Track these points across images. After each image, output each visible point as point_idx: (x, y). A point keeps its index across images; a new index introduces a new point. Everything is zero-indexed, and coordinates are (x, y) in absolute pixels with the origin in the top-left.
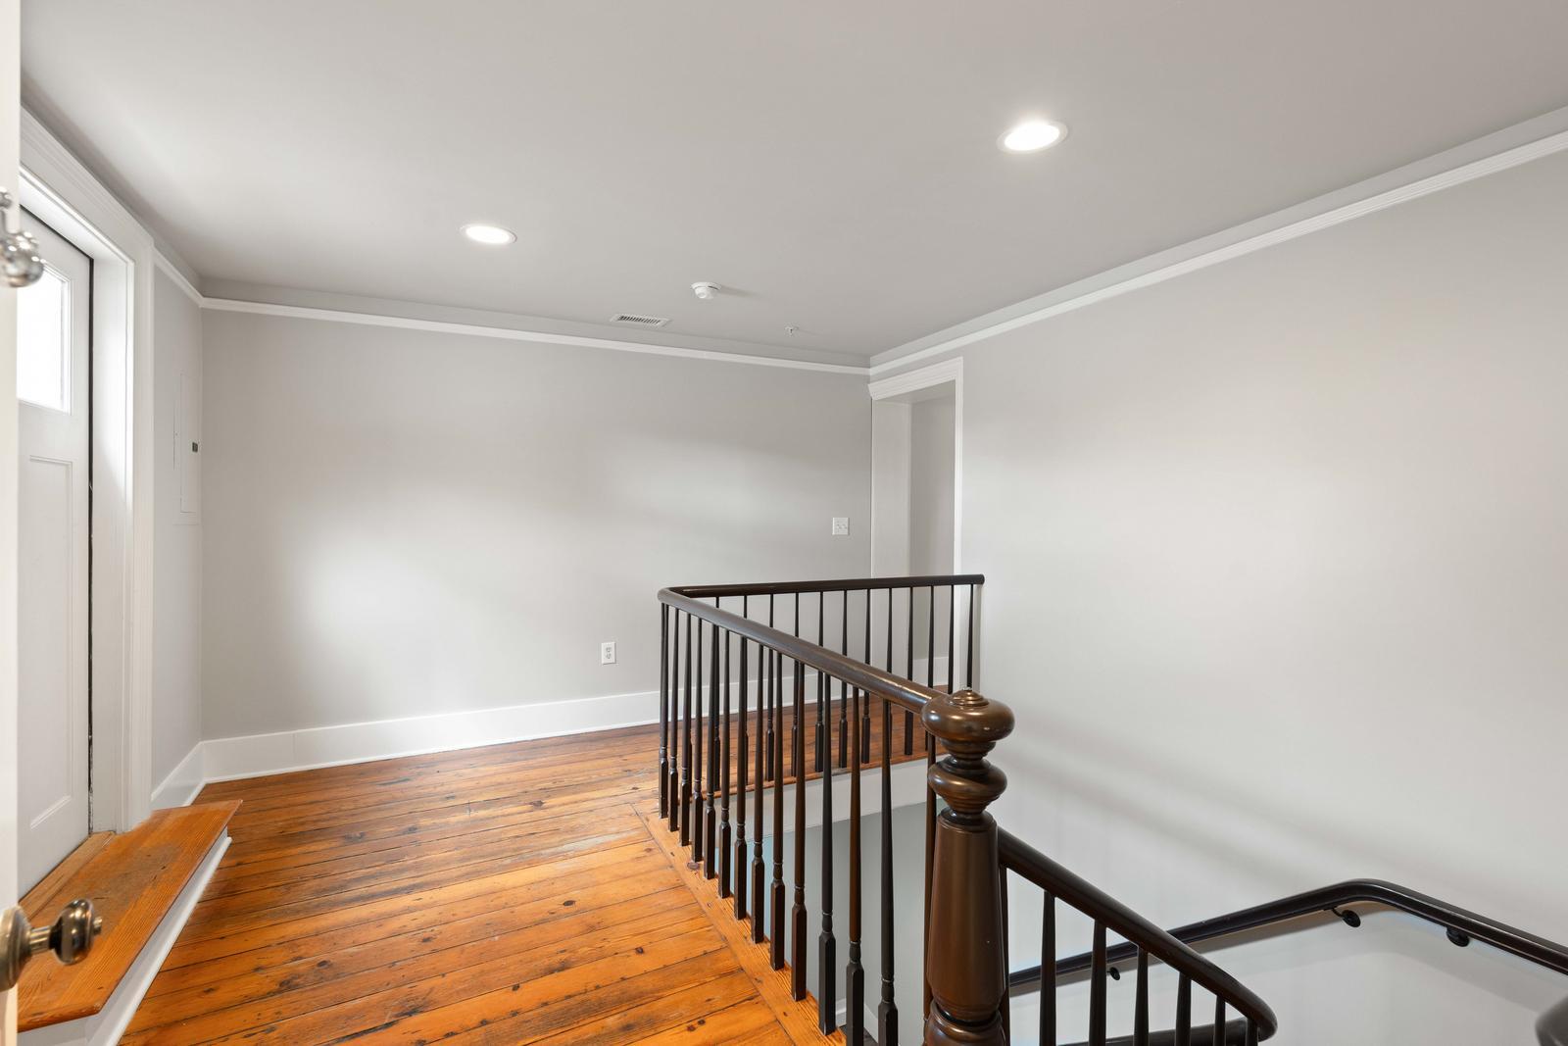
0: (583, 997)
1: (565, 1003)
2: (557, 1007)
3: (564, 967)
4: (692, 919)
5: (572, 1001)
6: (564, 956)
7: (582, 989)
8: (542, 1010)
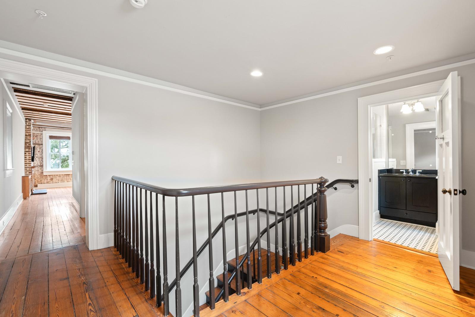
0: (325, 299)
1: (331, 301)
2: (334, 303)
3: (319, 308)
4: (276, 287)
5: (329, 300)
6: (315, 310)
7: (323, 300)
8: (338, 305)
